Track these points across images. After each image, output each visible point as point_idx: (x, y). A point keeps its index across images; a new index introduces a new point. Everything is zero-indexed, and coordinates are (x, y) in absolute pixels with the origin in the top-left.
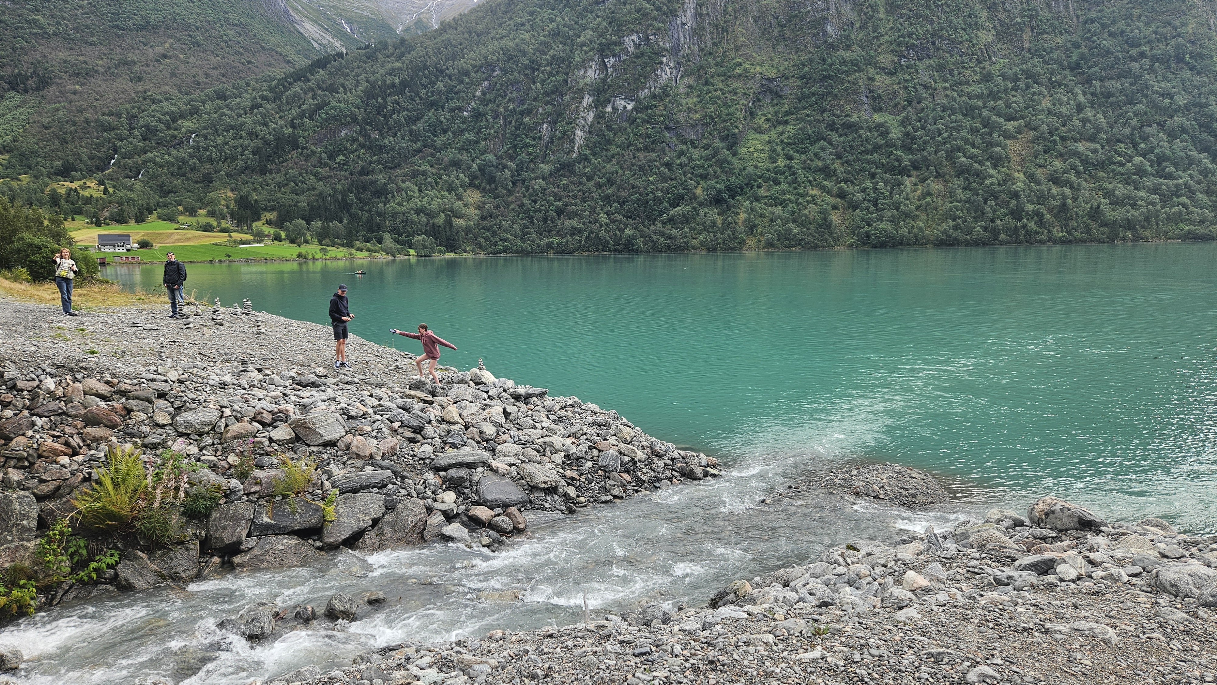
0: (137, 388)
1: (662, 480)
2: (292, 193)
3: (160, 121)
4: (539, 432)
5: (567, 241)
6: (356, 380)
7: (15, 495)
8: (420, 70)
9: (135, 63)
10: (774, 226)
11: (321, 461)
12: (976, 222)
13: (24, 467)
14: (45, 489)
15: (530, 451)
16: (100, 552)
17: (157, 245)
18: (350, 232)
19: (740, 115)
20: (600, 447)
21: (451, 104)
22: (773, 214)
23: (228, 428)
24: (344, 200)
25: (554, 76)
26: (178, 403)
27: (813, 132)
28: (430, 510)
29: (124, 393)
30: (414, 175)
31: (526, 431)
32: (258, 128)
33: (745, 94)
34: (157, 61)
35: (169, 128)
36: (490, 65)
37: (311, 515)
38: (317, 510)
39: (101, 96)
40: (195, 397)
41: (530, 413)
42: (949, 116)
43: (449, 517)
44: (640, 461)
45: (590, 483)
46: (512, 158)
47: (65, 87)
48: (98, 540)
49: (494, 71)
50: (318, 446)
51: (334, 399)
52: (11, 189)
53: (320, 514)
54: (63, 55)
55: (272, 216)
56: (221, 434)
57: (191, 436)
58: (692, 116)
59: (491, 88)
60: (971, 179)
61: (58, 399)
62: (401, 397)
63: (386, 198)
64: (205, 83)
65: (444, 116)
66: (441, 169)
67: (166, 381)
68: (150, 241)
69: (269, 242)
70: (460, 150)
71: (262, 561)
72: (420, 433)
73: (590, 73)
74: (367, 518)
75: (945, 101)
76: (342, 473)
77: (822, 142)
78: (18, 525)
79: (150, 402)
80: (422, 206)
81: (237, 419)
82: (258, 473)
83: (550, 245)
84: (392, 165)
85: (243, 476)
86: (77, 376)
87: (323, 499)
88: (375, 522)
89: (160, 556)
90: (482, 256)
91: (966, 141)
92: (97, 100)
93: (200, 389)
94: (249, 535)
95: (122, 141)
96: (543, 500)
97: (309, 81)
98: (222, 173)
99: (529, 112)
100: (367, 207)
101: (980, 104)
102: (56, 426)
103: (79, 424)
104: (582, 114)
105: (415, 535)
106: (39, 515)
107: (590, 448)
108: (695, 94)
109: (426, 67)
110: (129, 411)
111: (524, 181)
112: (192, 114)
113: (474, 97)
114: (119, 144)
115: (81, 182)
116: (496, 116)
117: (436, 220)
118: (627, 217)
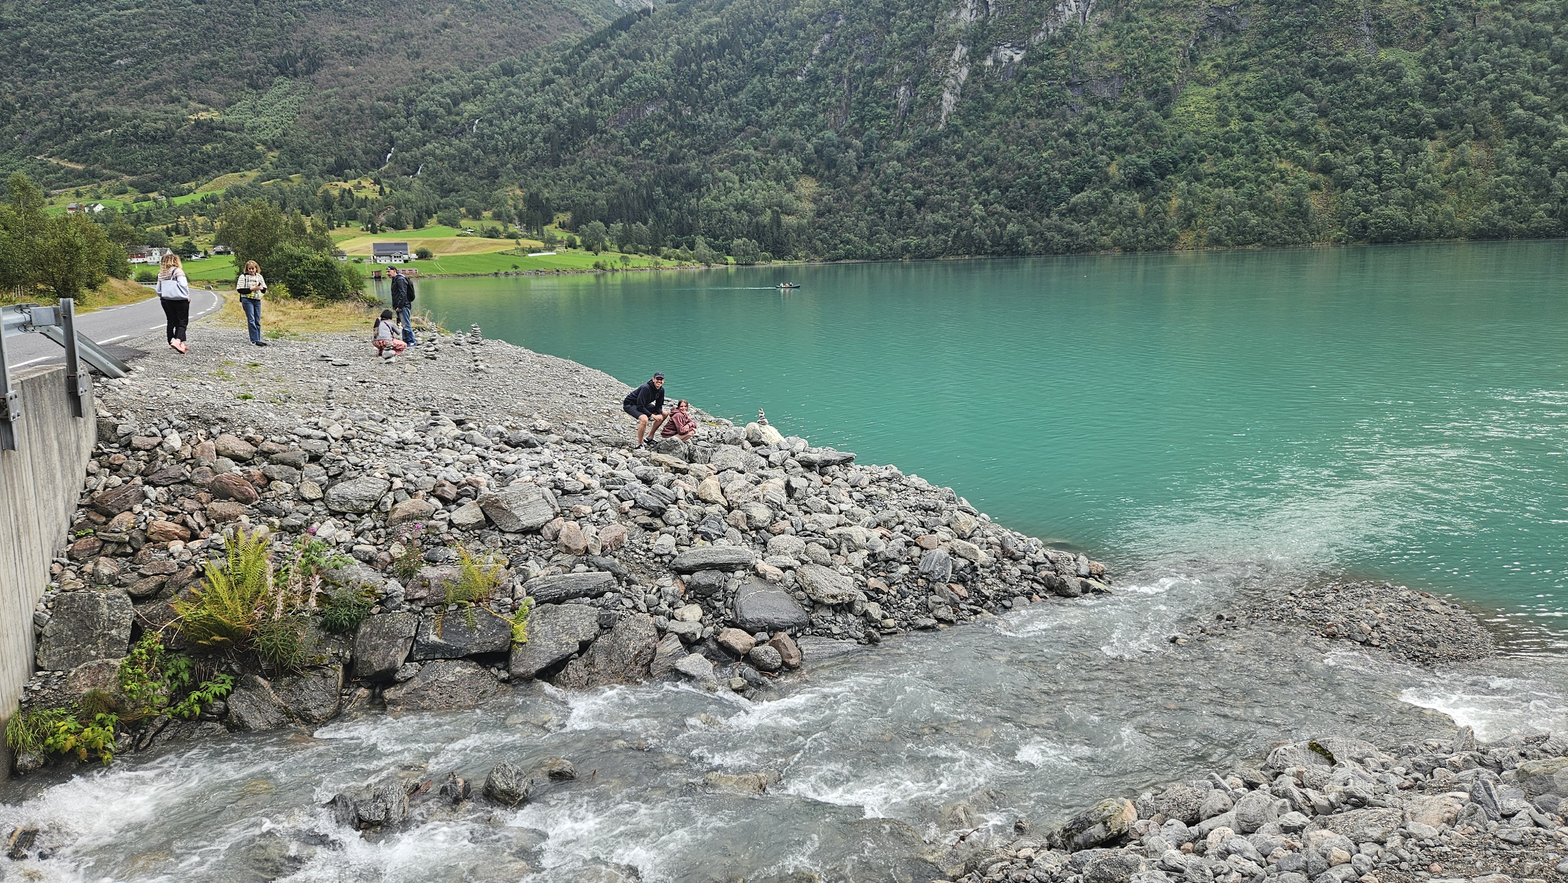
0: (284, 447)
1: (1015, 596)
2: (588, 188)
3: (440, 105)
4: (833, 519)
5: (929, 242)
6: (587, 438)
7: (103, 595)
8: (743, 25)
9: (412, 36)
10: (1221, 215)
11: (517, 555)
12: (1537, 203)
13: (126, 555)
14: (143, 586)
15: (816, 549)
16: (209, 677)
17: (437, 255)
18: (657, 235)
19: (1175, 61)
20: (923, 544)
21: (782, 67)
22: (1222, 198)
23: (396, 506)
24: (650, 196)
25: (916, 22)
26: (333, 471)
27: (1285, 80)
28: (662, 632)
29: (266, 455)
30: (734, 161)
31: (815, 516)
32: (550, 109)
33: (1184, 31)
34: (437, 31)
35: (449, 113)
36: (833, 12)
37: (494, 634)
38: (504, 626)
39: (376, 78)
40: (358, 460)
41: (826, 488)
42: (1499, 48)
43: (689, 643)
44: (982, 566)
45: (904, 597)
46: (858, 134)
47: (337, 68)
48: (207, 659)
49: (837, 20)
50: (515, 533)
51: (551, 465)
52: (281, 192)
53: (508, 632)
54: (334, 30)
55: (565, 217)
56: (387, 513)
57: (347, 516)
58: (1105, 65)
59: (832, 43)
60: (1531, 140)
61: (184, 461)
62: (644, 463)
63: (700, 191)
64: (490, 56)
65: (773, 83)
66: (767, 152)
67: (325, 439)
68: (430, 250)
69: (563, 249)
70: (791, 127)
71: (423, 698)
72: (660, 517)
73: (965, 14)
74: (572, 641)
75: (1492, 26)
76: (543, 573)
77: (1298, 94)
78: (105, 635)
79: (299, 468)
80: (744, 200)
81: (410, 494)
82: (428, 571)
83: (905, 248)
84: (707, 149)
85: (406, 575)
86: (212, 430)
87: (513, 611)
88: (584, 646)
89: (288, 685)
90: (818, 264)
91: (1526, 85)
92: (372, 82)
93: (369, 449)
94: (409, 659)
95: (399, 130)
96: (831, 622)
97: (609, 47)
98: (509, 166)
99: (881, 72)
100: (677, 204)
101: (1550, 28)
102: (176, 499)
103: (204, 496)
104: (952, 71)
105: (639, 668)
106: (134, 623)
107: (908, 544)
108: (1111, 35)
109: (750, 21)
110: (270, 479)
111: (873, 164)
112: (475, 95)
113: (811, 55)
114: (396, 134)
115: (355, 182)
116: (838, 80)
117: (760, 219)
118: (1011, 208)
